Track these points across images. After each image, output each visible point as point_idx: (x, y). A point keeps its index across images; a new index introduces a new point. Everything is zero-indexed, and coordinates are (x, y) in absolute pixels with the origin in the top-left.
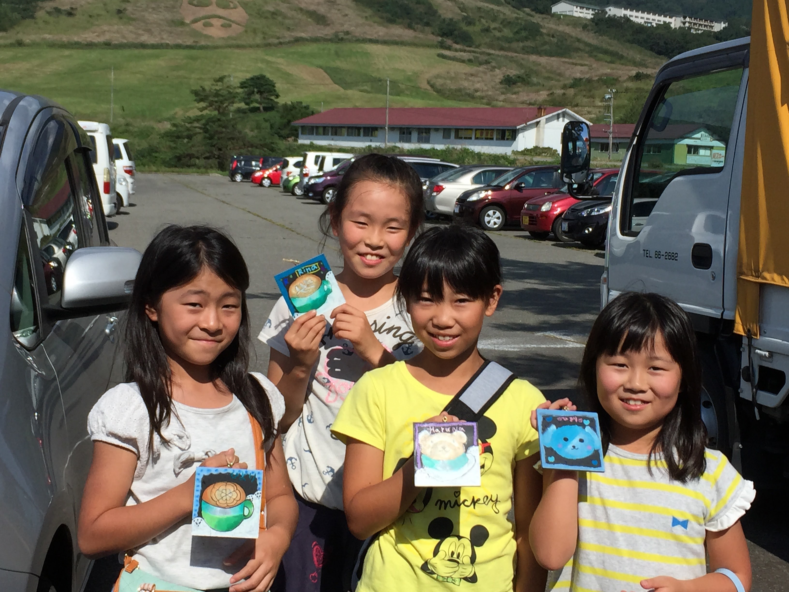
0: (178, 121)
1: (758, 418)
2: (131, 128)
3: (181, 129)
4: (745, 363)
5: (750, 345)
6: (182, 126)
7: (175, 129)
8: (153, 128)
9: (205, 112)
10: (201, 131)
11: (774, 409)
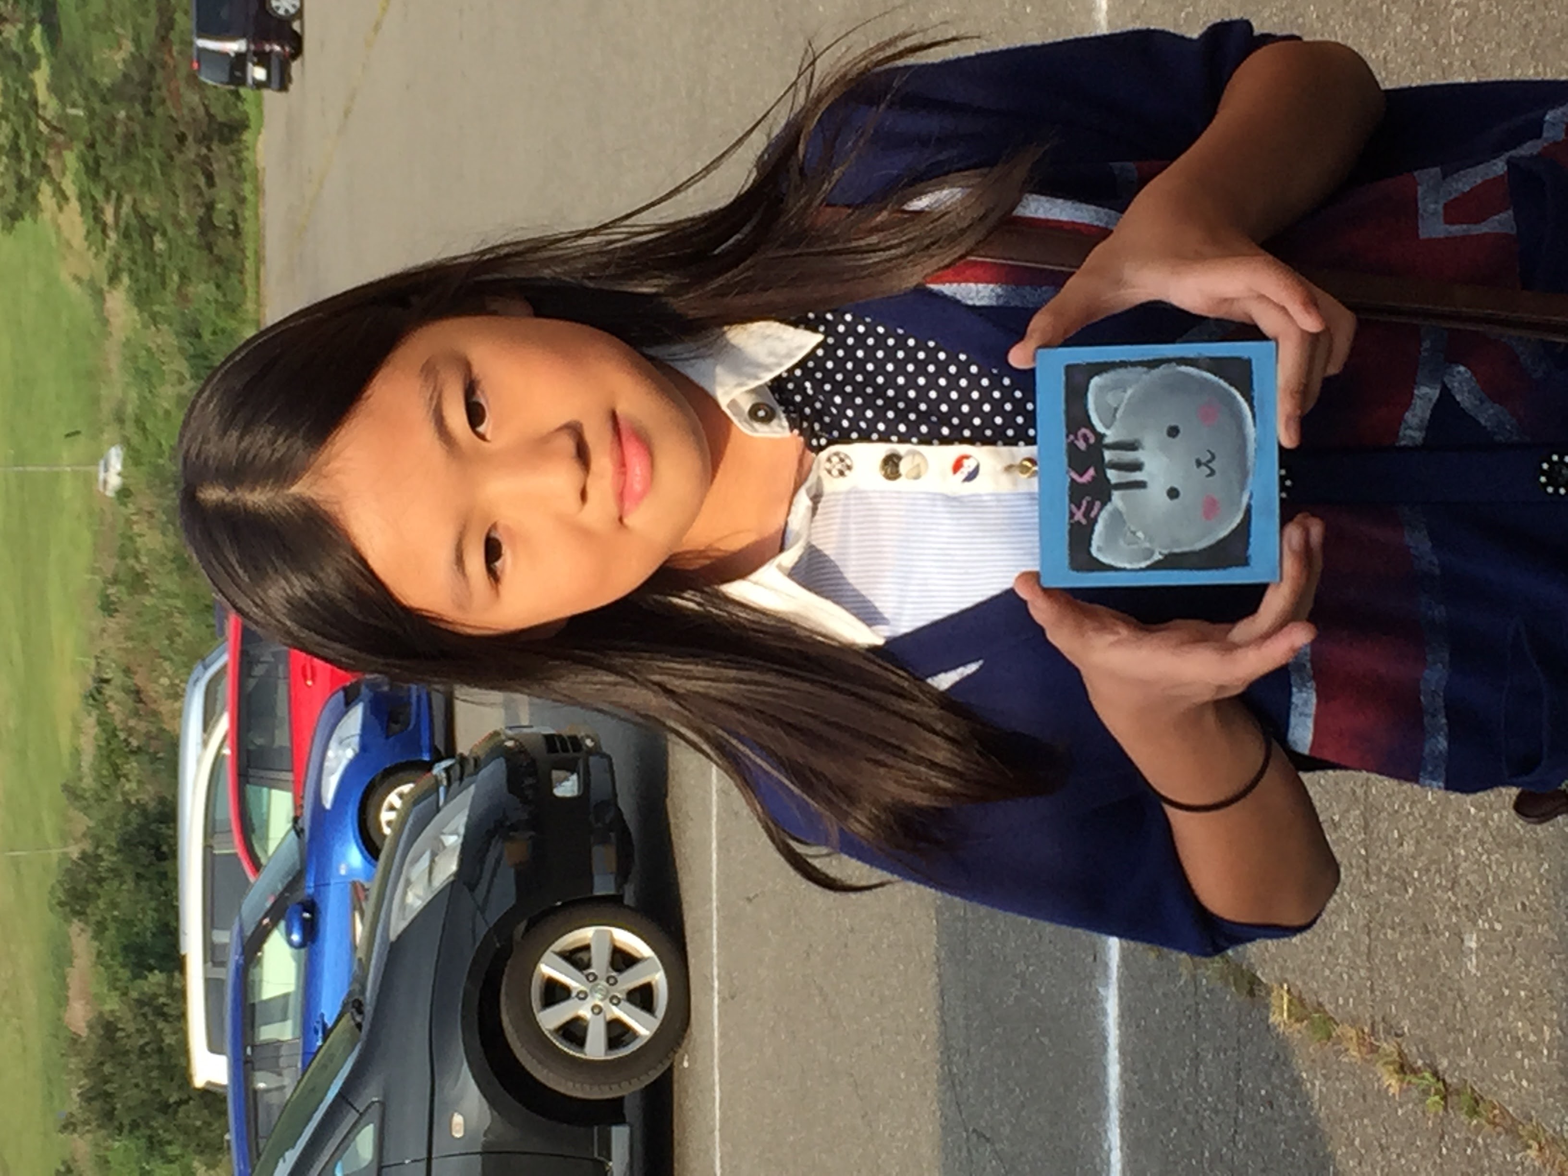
3: (124, 260)
6: (117, 257)
7: (126, 279)
8: (127, 343)
9: (71, 190)
10: (128, 198)
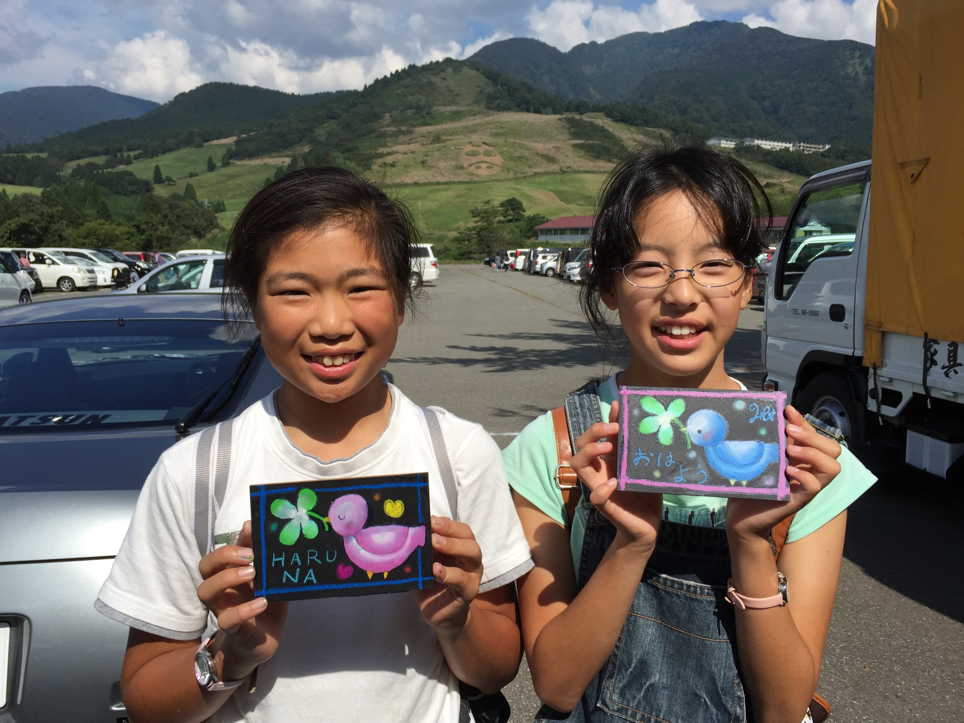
0: (462, 230)
1: (881, 424)
2: (433, 236)
4: (871, 385)
5: (875, 374)
11: (894, 418)
